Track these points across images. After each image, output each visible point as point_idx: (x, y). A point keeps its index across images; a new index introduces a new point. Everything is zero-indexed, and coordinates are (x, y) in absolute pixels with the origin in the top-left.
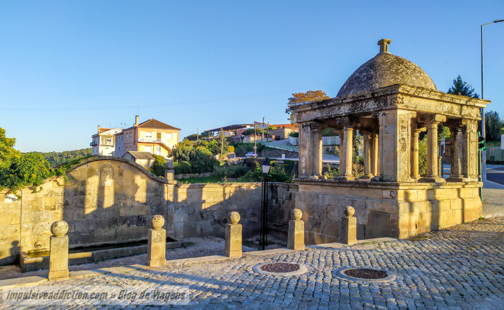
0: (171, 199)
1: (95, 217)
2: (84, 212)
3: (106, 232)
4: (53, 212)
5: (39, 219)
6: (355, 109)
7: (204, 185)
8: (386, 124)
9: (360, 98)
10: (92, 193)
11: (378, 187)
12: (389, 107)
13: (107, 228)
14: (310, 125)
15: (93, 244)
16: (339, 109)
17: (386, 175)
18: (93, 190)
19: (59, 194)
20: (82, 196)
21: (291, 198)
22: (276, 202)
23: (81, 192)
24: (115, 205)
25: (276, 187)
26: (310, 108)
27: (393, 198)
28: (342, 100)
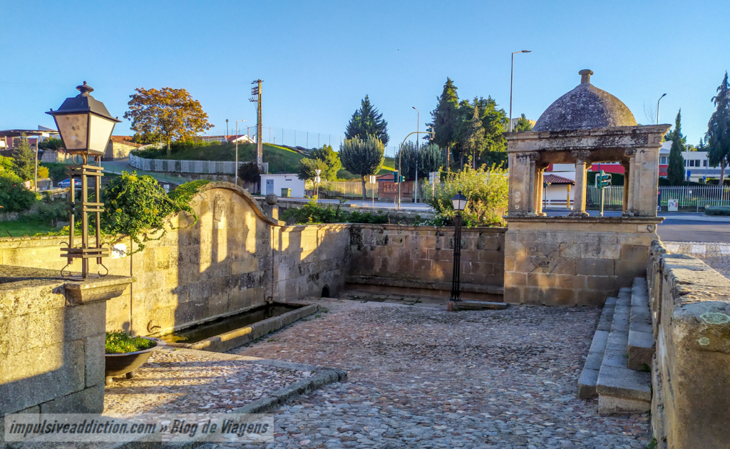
0: (276, 247)
1: (210, 277)
2: (199, 269)
3: (219, 299)
4: (166, 271)
5: (151, 285)
6: (603, 143)
7: (304, 227)
8: (645, 161)
9: (615, 133)
10: (206, 240)
11: (636, 222)
12: (649, 145)
13: (220, 294)
14: (530, 156)
15: (207, 319)
16: (580, 140)
17: (643, 211)
18: (206, 235)
19: (173, 242)
20: (196, 245)
21: (386, 243)
22: (359, 249)
23: (195, 239)
24: (228, 258)
25: (359, 229)
26: (537, 137)
27: (650, 232)
28: (590, 132)
